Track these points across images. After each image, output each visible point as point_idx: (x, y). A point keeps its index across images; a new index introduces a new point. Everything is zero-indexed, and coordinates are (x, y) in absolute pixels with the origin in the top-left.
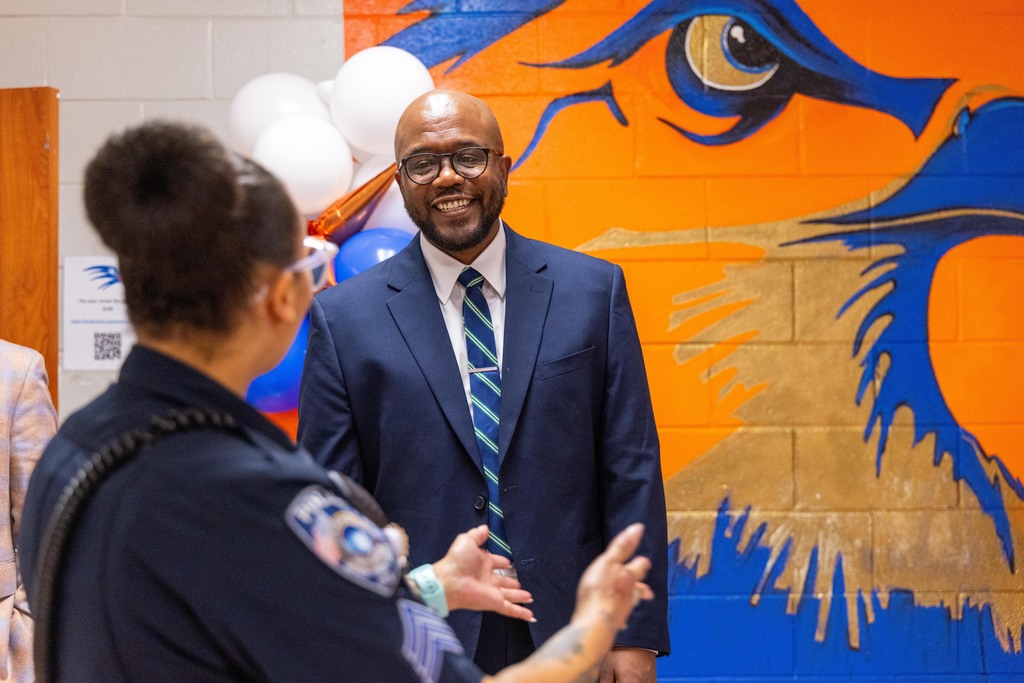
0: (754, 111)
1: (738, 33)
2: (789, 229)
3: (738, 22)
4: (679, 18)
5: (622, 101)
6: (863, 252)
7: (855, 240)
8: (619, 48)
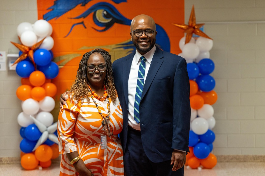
0: (108, 26)
1: (105, 13)
2: (114, 46)
3: (105, 11)
4: (95, 10)
5: (86, 24)
6: (126, 50)
7: (125, 48)
8: (85, 16)
